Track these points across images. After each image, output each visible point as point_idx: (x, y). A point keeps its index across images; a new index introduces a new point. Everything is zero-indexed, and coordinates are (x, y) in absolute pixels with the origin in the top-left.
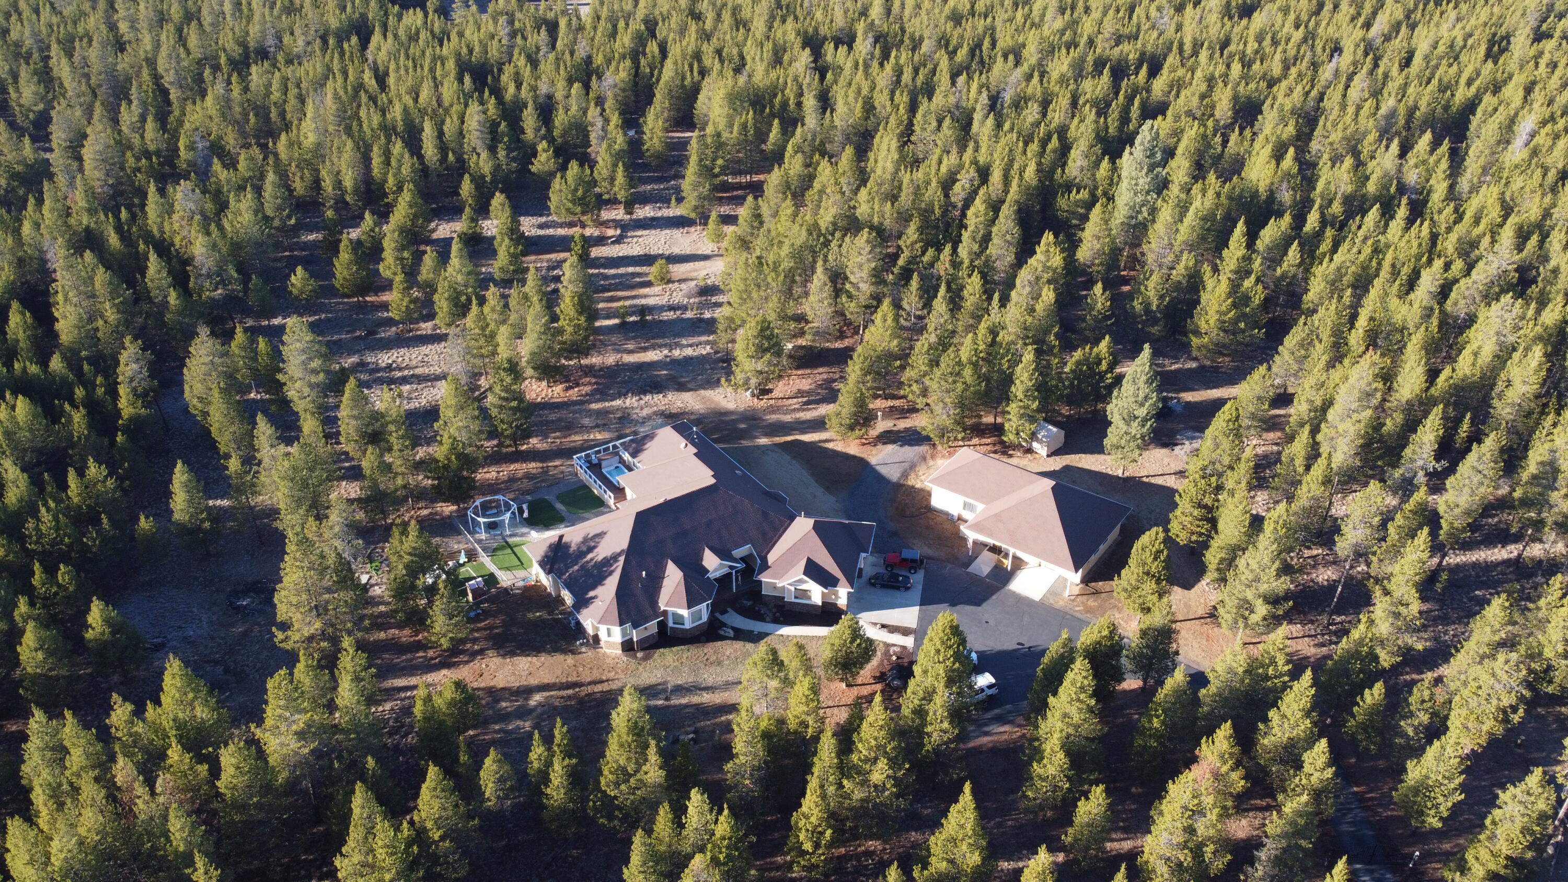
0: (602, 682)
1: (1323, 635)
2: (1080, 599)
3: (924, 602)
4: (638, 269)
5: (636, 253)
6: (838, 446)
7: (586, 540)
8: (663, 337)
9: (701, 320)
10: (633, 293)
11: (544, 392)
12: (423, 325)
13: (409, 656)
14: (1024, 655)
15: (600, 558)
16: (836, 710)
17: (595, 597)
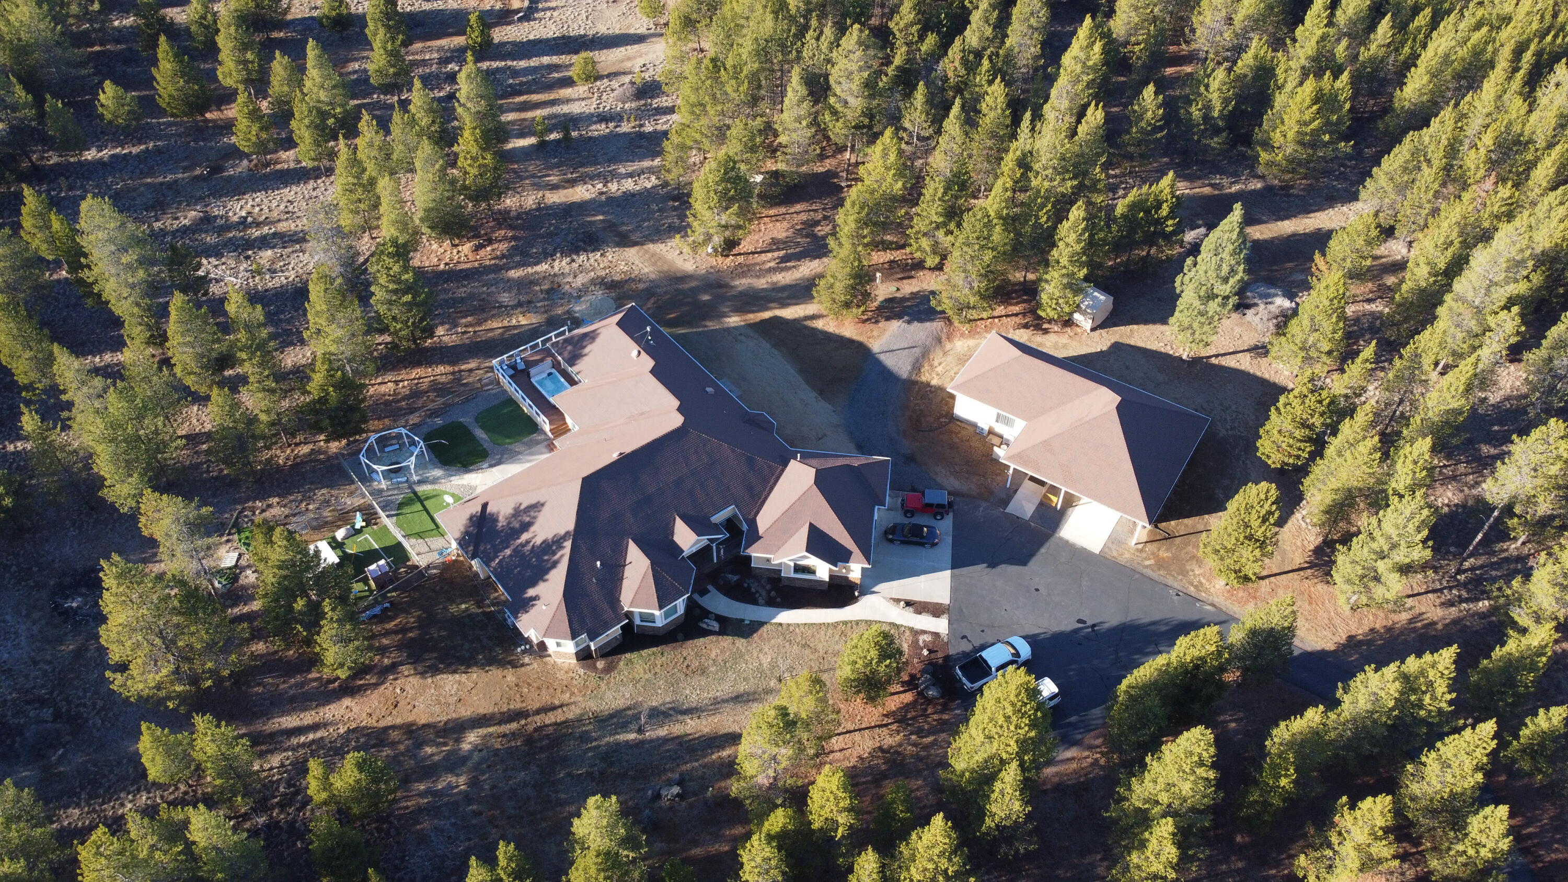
0: (553, 708)
1: (1450, 588)
2: (1149, 547)
3: (956, 564)
4: (555, 59)
5: (550, 35)
6: (827, 325)
7: (517, 512)
8: (596, 163)
9: (641, 135)
10: (552, 96)
11: (448, 255)
12: (283, 155)
13: (299, 678)
14: (1087, 638)
15: (538, 541)
16: (857, 736)
17: (536, 598)
